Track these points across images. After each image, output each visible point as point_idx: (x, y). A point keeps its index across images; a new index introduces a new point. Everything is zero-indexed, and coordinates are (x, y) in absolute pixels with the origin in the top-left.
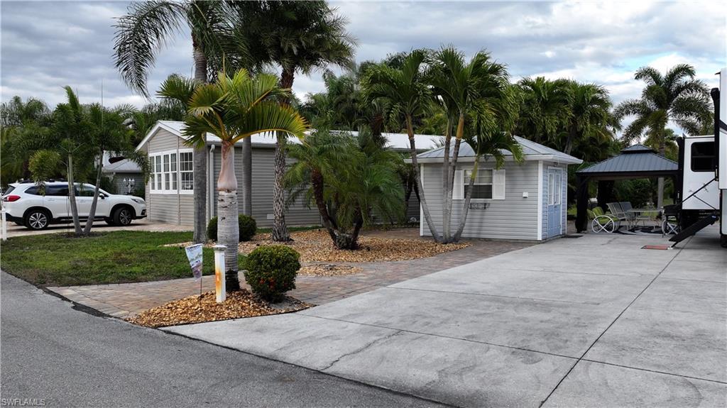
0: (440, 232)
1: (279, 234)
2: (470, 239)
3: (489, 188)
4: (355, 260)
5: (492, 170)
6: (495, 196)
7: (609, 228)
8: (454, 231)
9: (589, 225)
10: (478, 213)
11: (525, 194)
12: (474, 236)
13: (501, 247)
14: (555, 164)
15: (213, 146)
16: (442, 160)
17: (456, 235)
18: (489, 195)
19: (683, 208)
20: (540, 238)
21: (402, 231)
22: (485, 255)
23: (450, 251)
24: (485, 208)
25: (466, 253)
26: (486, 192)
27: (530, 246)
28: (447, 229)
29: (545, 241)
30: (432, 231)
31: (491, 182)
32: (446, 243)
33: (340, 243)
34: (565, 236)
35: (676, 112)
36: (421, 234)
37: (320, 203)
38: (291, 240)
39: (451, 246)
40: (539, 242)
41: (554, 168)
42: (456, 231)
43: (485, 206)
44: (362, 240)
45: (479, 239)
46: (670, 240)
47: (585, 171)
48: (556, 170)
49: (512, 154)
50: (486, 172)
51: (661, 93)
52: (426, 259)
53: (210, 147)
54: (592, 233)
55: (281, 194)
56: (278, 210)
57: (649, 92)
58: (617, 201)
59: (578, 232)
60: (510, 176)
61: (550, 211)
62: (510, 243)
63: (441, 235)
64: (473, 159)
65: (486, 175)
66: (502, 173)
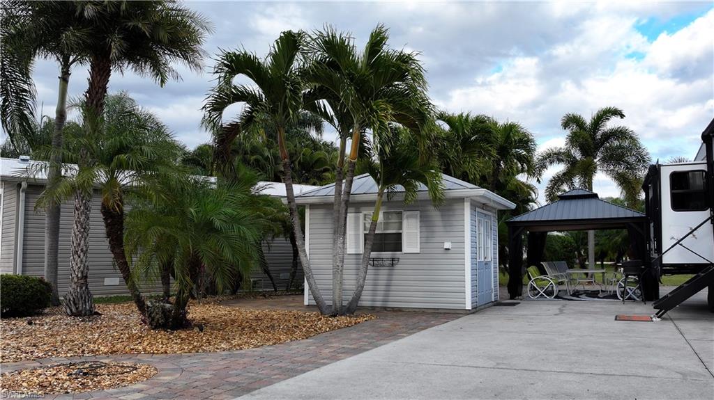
0: (327, 299)
1: (75, 304)
2: (373, 309)
3: (399, 236)
4: (163, 350)
5: (401, 213)
6: (406, 248)
7: (549, 293)
8: (349, 297)
9: (524, 289)
10: (384, 272)
11: (447, 245)
12: (379, 304)
13: (415, 320)
14: (484, 206)
15: (24, 185)
16: (332, 199)
17: (350, 304)
18: (397, 246)
19: (663, 262)
20: (469, 306)
21: (285, 299)
22: (393, 335)
23: (339, 328)
24: (393, 265)
25: (364, 331)
26: (393, 242)
27: (458, 318)
28: (337, 294)
29: (476, 310)
30: (315, 299)
31: (401, 228)
32: (335, 316)
33: (153, 319)
34: (497, 304)
35: (604, 160)
36: (306, 303)
37: (118, 251)
38: (97, 313)
39: (343, 320)
40: (468, 313)
41: (482, 211)
42: (351, 298)
43: (393, 262)
44: (196, 312)
45: (385, 308)
46: (655, 308)
47: (518, 219)
48: (486, 215)
49: (427, 189)
50: (395, 216)
51: (586, 140)
52: (294, 346)
53: (20, 185)
54: (528, 299)
55: (82, 242)
56: (76, 268)
57: (573, 140)
58: (552, 261)
59: (512, 298)
60: (426, 222)
61: (480, 267)
62: (429, 314)
63: (330, 303)
64: (375, 197)
65: (394, 219)
66: (415, 217)
